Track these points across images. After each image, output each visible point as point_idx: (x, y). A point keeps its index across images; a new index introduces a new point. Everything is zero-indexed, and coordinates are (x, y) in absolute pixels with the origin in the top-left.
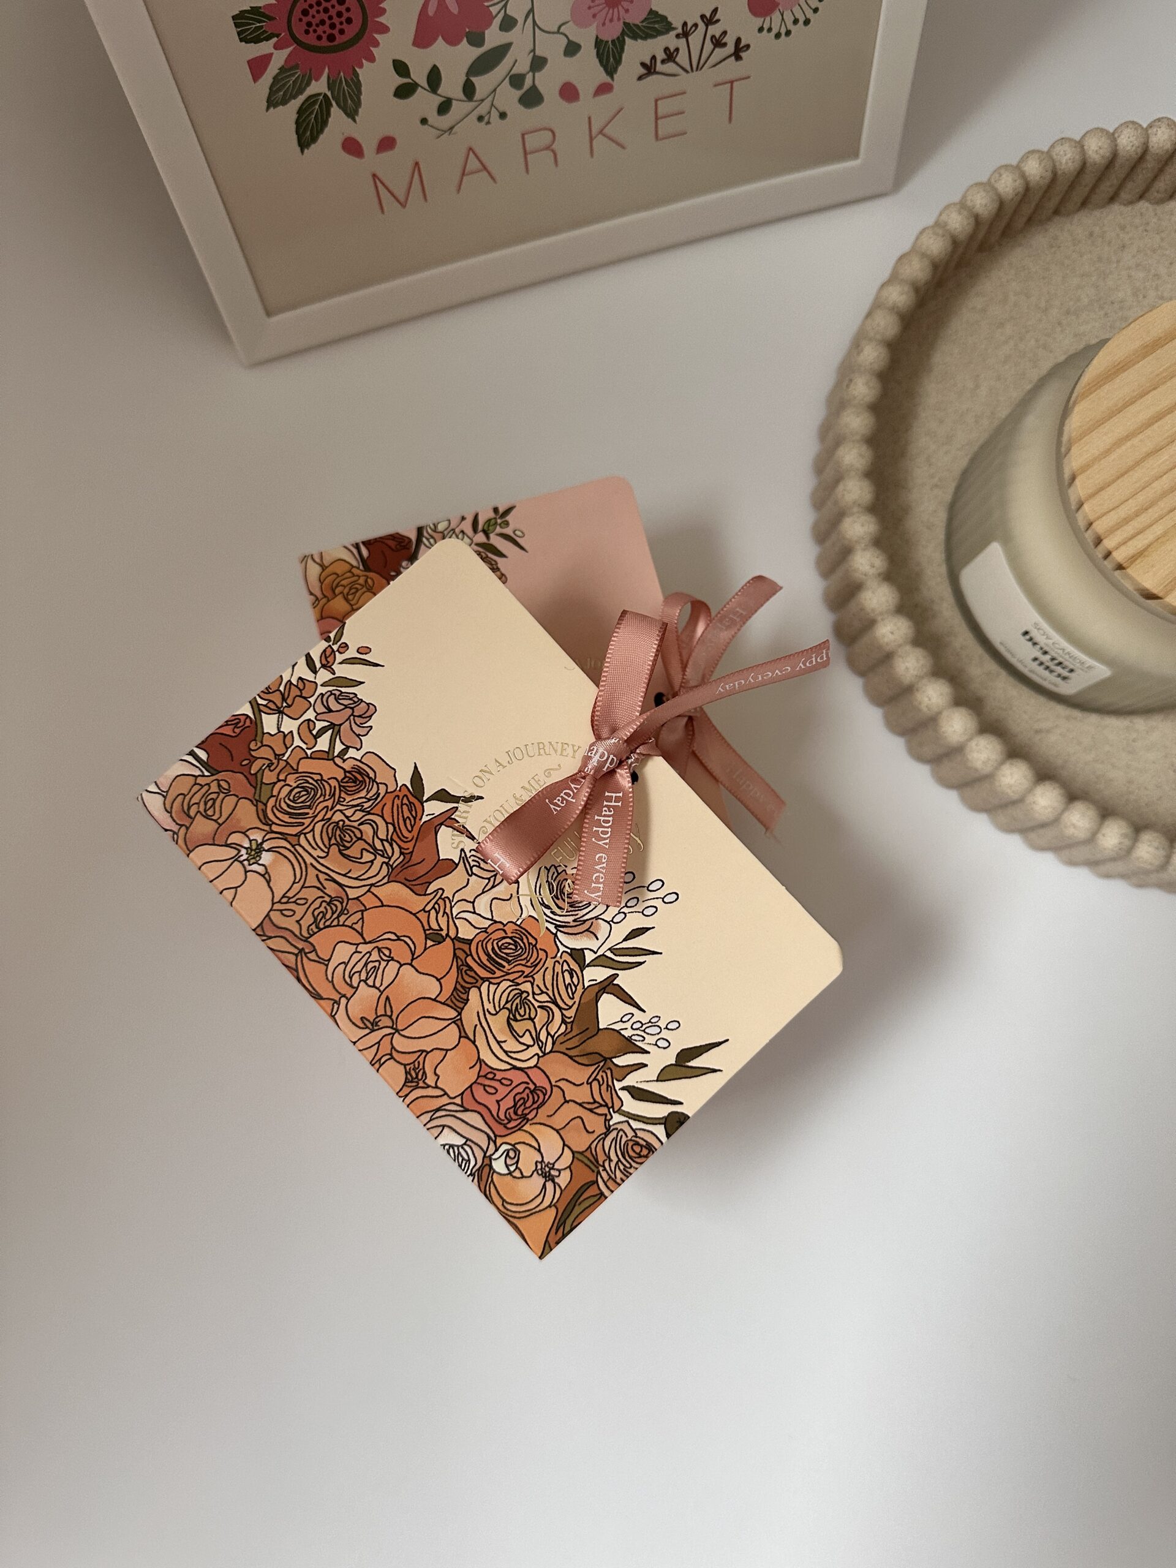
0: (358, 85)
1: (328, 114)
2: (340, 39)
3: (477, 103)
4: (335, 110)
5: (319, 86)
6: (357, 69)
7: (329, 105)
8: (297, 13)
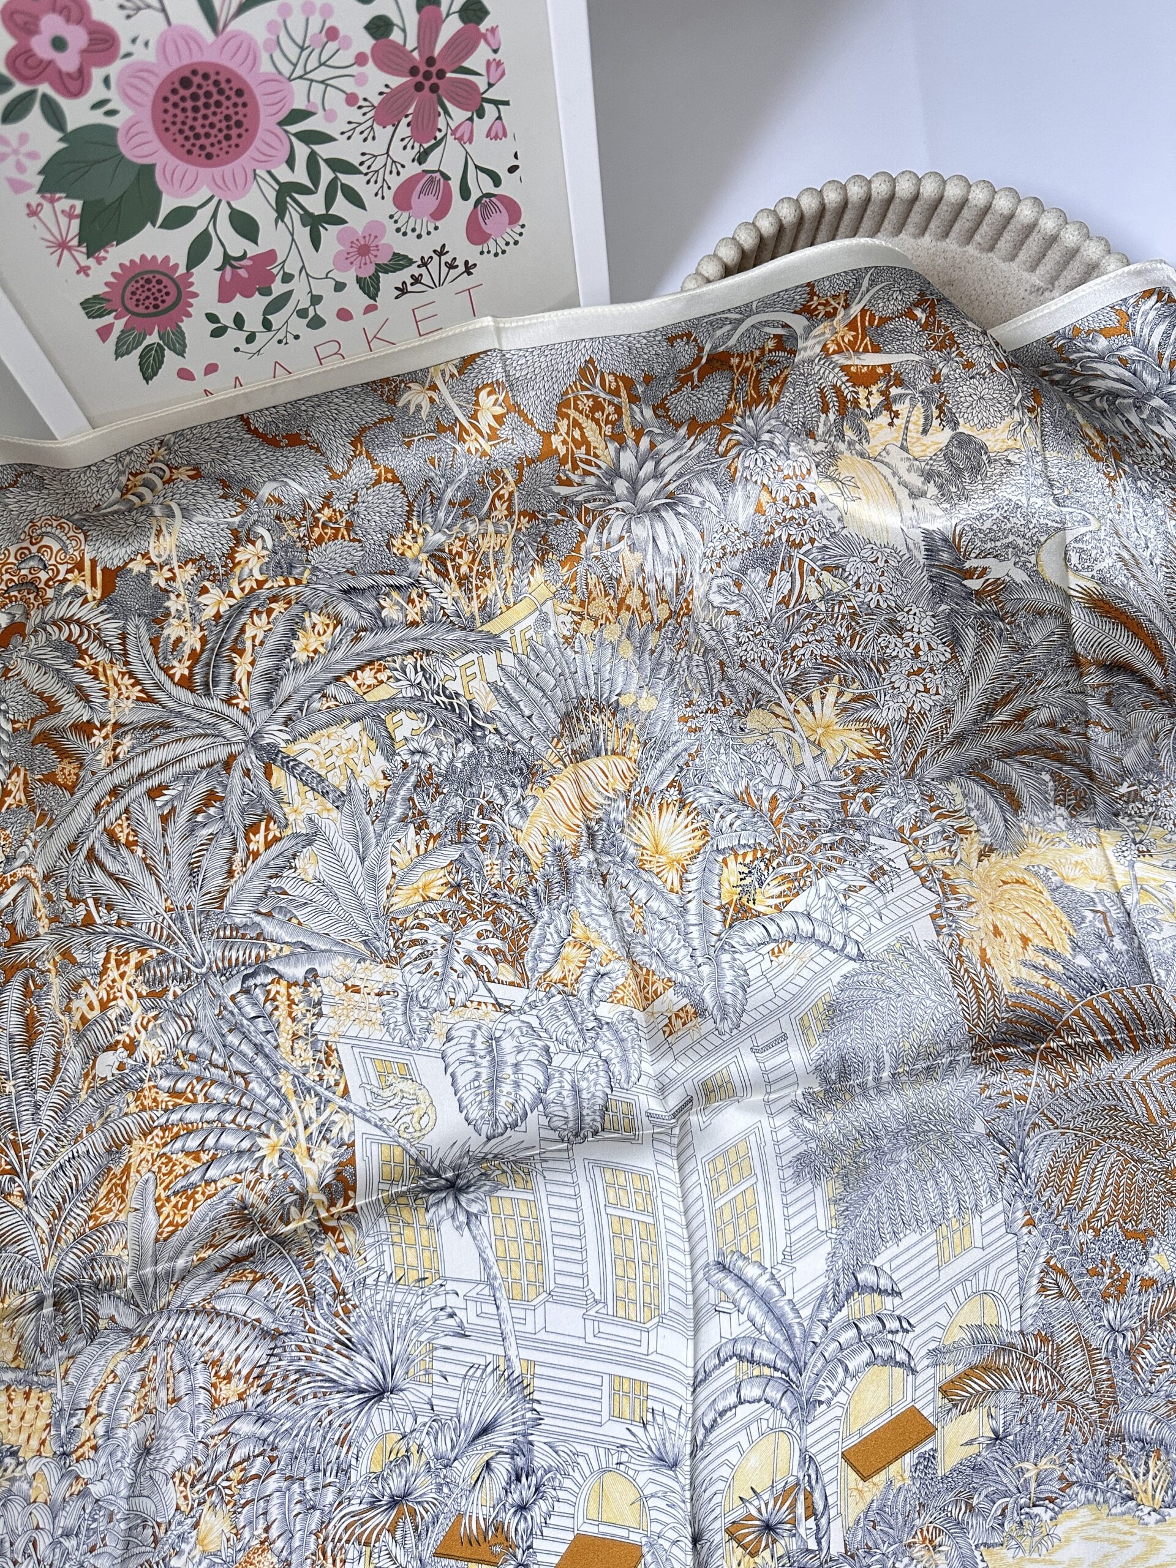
0: (182, 334)
1: (163, 356)
2: (162, 307)
3: (276, 332)
4: (167, 352)
5: (153, 338)
7: (163, 350)
8: (128, 295)
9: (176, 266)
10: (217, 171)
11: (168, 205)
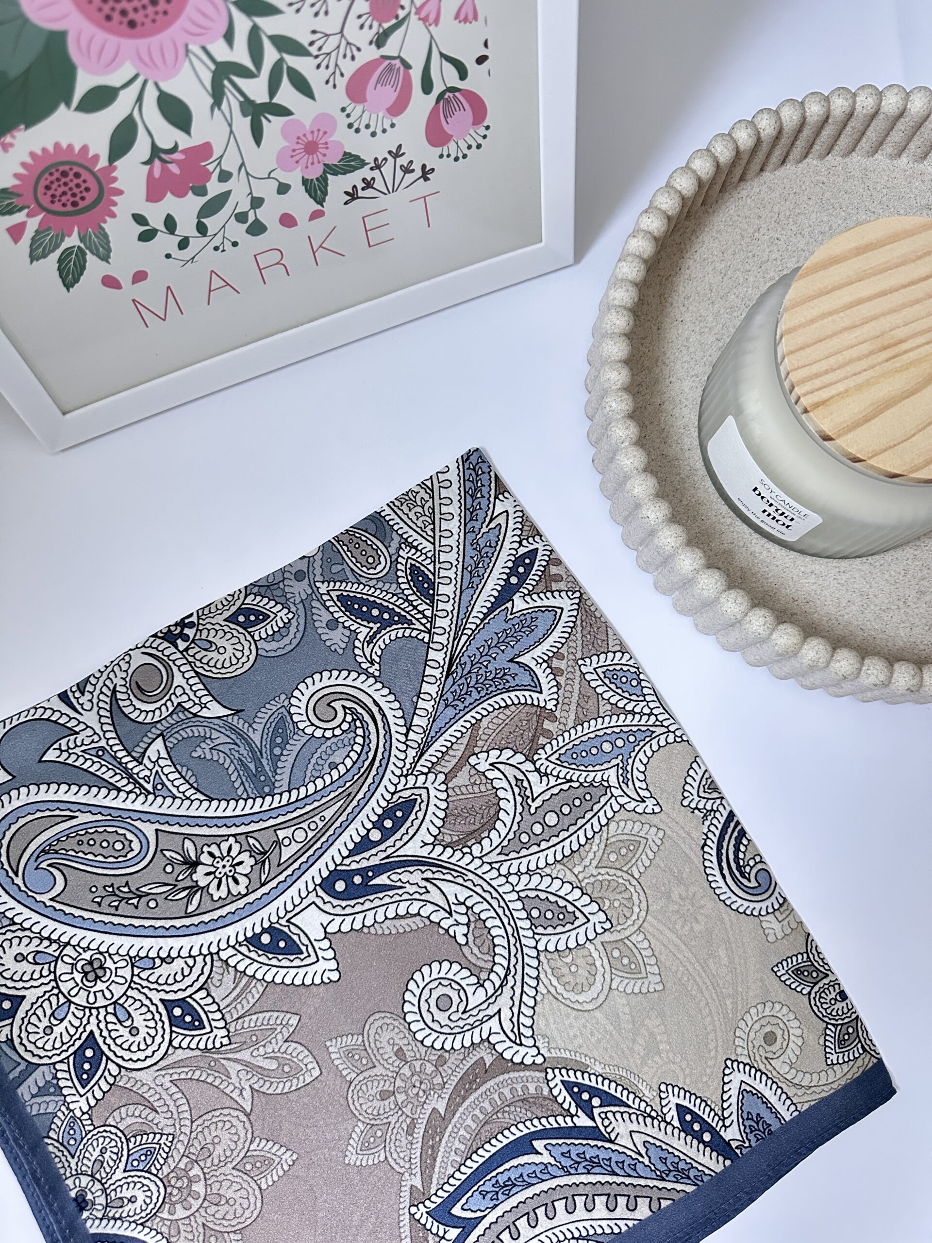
0: (106, 236)
1: (85, 261)
2: (82, 204)
3: (211, 238)
4: (89, 257)
5: (72, 241)
6: (103, 225)
7: (84, 254)
8: (41, 189)
9: (96, 157)
10: (142, 43)
11: (84, 83)
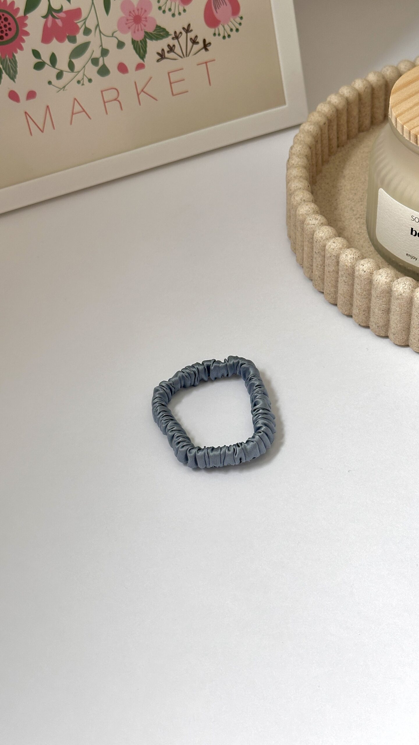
0: (15, 62)
3: (77, 73)
4: (4, 75)
6: (15, 54)
9: (18, 9)
